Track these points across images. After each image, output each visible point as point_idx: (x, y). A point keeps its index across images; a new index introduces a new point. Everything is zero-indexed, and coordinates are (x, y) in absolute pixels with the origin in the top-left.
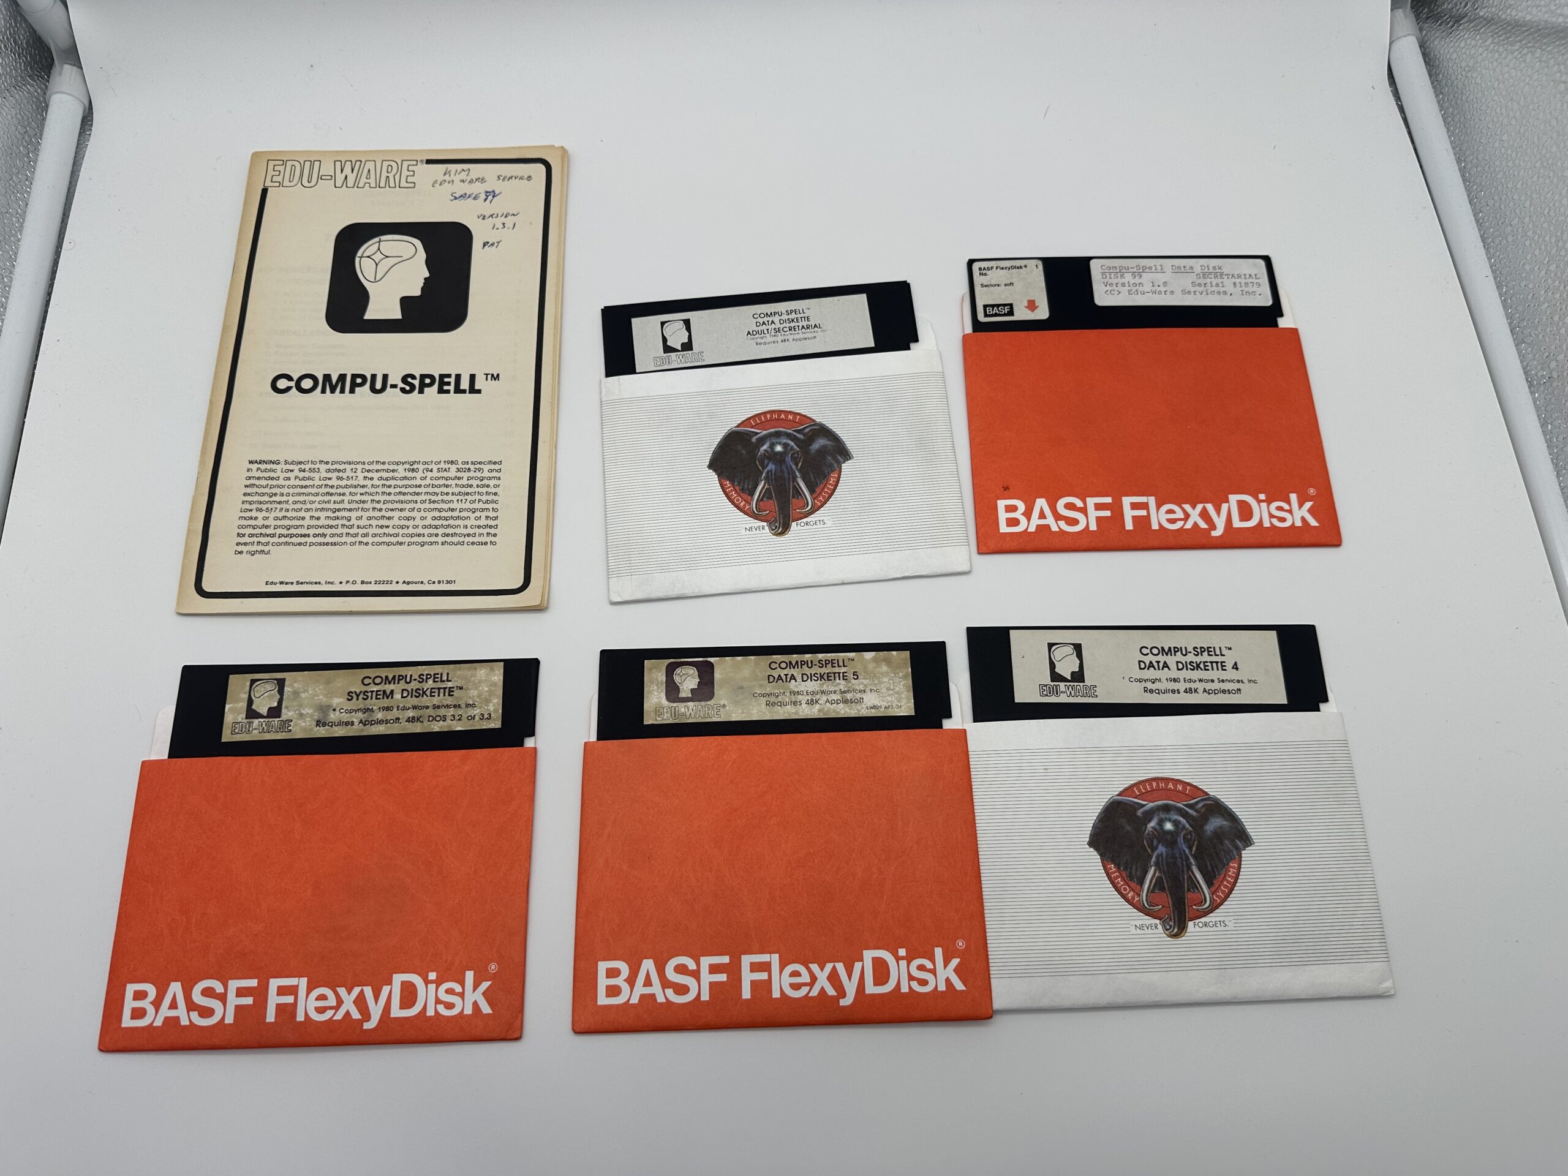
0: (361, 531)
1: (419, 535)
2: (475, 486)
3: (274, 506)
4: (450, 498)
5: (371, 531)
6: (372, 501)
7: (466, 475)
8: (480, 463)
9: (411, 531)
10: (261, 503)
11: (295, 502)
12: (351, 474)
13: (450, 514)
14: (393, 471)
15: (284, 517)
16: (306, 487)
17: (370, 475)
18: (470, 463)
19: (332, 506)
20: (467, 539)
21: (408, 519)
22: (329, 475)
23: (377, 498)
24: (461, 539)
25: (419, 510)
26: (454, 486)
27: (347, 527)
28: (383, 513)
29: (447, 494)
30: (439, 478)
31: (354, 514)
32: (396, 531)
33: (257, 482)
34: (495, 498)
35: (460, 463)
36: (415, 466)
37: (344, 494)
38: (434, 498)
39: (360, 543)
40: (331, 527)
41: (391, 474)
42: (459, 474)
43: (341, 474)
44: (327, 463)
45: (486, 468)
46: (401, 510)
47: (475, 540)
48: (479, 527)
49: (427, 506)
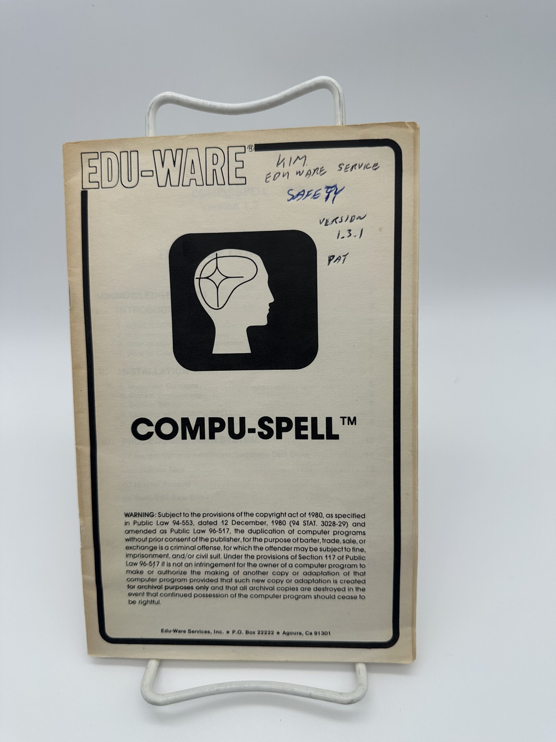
0: (239, 585)
1: (293, 589)
2: (341, 541)
3: (156, 560)
4: (318, 553)
5: (249, 585)
6: (246, 556)
7: (331, 529)
8: (344, 516)
9: (285, 585)
10: (143, 556)
11: (175, 556)
12: (222, 527)
13: (320, 570)
14: (262, 523)
15: (167, 572)
16: (182, 540)
17: (240, 527)
18: (334, 516)
19: (208, 561)
20: (337, 594)
21: (281, 574)
22: (202, 528)
23: (250, 553)
24: (333, 593)
25: (291, 566)
26: (321, 541)
27: (226, 581)
28: (258, 568)
29: (316, 549)
30: (306, 532)
31: (231, 570)
32: (271, 585)
33: (137, 536)
34: (362, 554)
35: (324, 515)
36: (282, 519)
37: (218, 548)
38: (303, 554)
39: (240, 595)
40: (212, 581)
41: (259, 527)
42: (325, 528)
43: (213, 527)
44: (198, 515)
45: (351, 521)
46: (274, 566)
47: (347, 593)
48: (348, 582)
49: (298, 561)
